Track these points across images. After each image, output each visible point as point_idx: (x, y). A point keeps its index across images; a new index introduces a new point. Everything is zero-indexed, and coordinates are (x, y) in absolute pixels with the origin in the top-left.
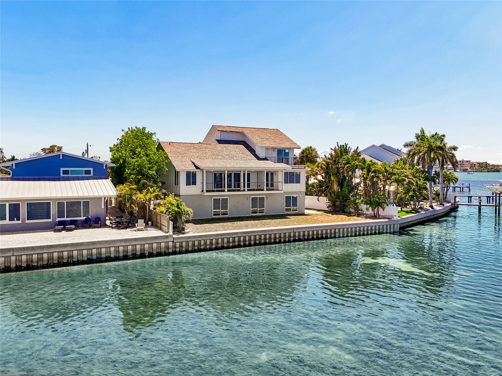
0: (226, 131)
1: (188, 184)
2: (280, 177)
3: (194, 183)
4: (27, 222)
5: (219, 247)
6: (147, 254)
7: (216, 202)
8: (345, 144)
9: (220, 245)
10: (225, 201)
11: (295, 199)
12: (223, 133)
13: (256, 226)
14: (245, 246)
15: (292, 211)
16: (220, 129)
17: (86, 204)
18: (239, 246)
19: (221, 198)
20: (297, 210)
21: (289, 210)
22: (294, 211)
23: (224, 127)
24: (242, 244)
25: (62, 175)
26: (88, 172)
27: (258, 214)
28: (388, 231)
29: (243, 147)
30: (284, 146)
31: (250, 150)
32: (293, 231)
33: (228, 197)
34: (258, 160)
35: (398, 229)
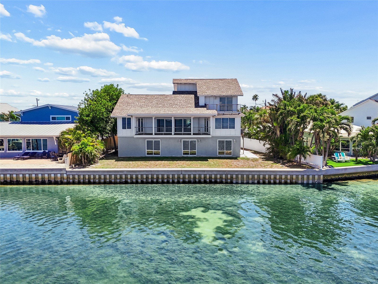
0: (180, 83)
1: (124, 128)
2: (212, 123)
3: (129, 127)
5: (108, 182)
6: (47, 182)
7: (149, 143)
8: (291, 89)
9: (108, 180)
10: (157, 143)
11: (229, 143)
12: (179, 86)
13: (168, 166)
14: (132, 183)
15: (226, 154)
16: (177, 82)
17: (45, 141)
18: (126, 183)
19: (153, 140)
20: (231, 154)
21: (223, 153)
22: (228, 154)
23: (181, 80)
25: (51, 120)
26: (68, 118)
27: (189, 156)
28: (305, 182)
29: (193, 96)
30: (224, 94)
31: (197, 99)
32: (181, 173)
33: (160, 140)
34: (195, 107)
35: (321, 181)
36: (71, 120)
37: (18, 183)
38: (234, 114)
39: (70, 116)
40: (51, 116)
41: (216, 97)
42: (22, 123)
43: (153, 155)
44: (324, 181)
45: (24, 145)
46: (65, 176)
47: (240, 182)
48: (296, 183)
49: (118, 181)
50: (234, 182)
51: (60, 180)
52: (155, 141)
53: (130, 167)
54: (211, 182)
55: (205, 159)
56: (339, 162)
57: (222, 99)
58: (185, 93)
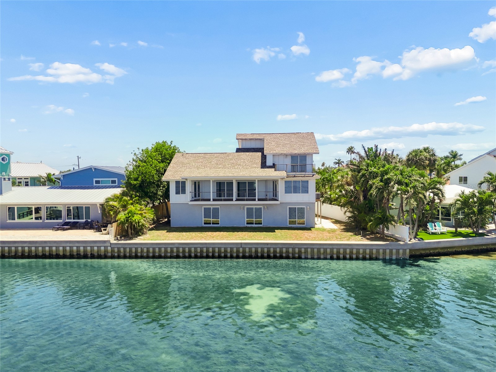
0: (245, 139)
1: (177, 192)
3: (184, 192)
4: (46, 221)
5: (157, 256)
6: (89, 256)
7: (207, 212)
8: (375, 145)
10: (216, 211)
11: (301, 211)
12: (244, 141)
13: (227, 238)
14: (185, 257)
15: (298, 224)
16: (241, 138)
17: (88, 209)
18: (178, 257)
19: (211, 207)
20: (304, 224)
21: (294, 223)
22: (300, 224)
23: (246, 135)
24: (181, 255)
25: (95, 184)
26: (113, 182)
27: (254, 225)
28: (388, 257)
29: (259, 154)
30: (296, 152)
31: (264, 157)
32: (240, 246)
33: (219, 207)
34: (261, 168)
35: (407, 257)
36: (117, 184)
37: (58, 256)
38: (307, 176)
39: (116, 179)
40: (95, 180)
41: (286, 155)
42: (62, 187)
43: (211, 225)
44: (411, 256)
45: (64, 213)
46: (109, 248)
47: (309, 256)
48: (377, 259)
49: (169, 255)
50: (303, 257)
51: (104, 253)
52: (213, 208)
53: (182, 239)
54: (275, 257)
55: (271, 229)
56: (433, 233)
57: (294, 157)
58: (250, 150)
